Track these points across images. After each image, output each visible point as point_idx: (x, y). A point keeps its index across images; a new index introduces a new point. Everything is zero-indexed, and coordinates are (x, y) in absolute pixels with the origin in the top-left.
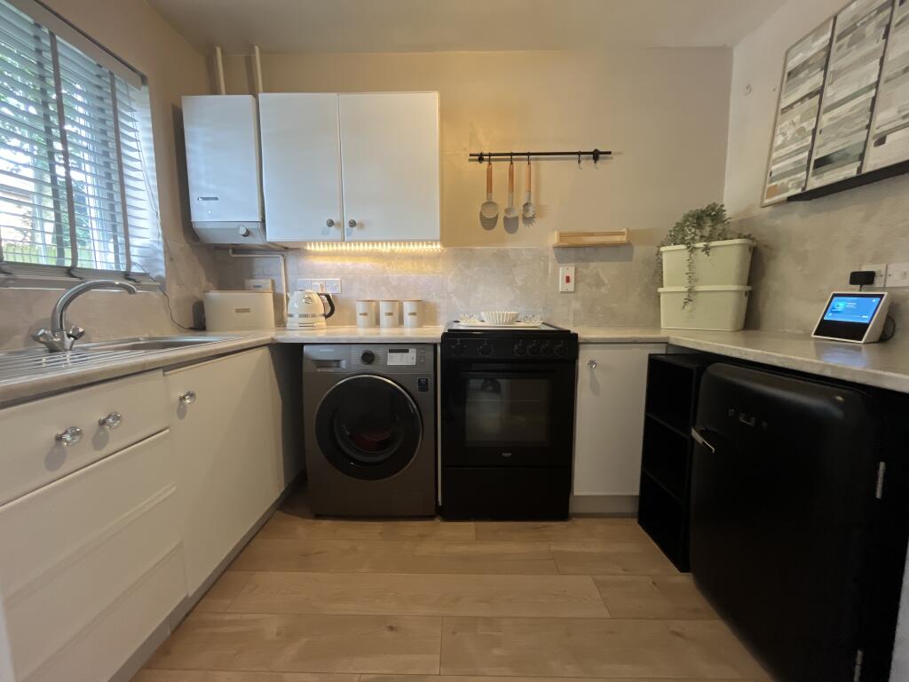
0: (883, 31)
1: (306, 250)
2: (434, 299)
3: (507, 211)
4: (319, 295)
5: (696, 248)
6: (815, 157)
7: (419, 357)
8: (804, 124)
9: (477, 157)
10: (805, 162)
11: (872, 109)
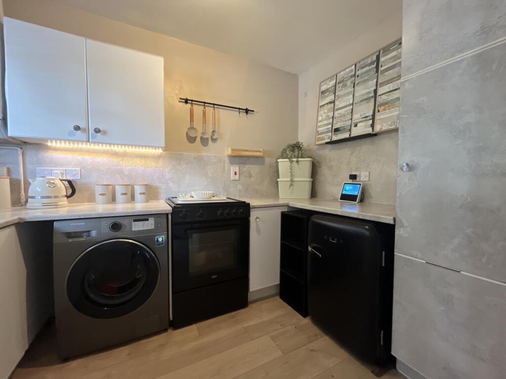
0: (353, 85)
1: (47, 146)
2: (157, 184)
3: (203, 133)
4: (61, 180)
5: (293, 161)
6: (334, 128)
7: (156, 224)
8: (329, 114)
9: (184, 101)
10: (331, 129)
11: (352, 112)
